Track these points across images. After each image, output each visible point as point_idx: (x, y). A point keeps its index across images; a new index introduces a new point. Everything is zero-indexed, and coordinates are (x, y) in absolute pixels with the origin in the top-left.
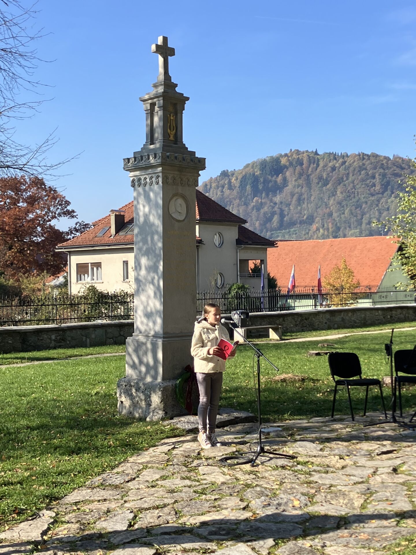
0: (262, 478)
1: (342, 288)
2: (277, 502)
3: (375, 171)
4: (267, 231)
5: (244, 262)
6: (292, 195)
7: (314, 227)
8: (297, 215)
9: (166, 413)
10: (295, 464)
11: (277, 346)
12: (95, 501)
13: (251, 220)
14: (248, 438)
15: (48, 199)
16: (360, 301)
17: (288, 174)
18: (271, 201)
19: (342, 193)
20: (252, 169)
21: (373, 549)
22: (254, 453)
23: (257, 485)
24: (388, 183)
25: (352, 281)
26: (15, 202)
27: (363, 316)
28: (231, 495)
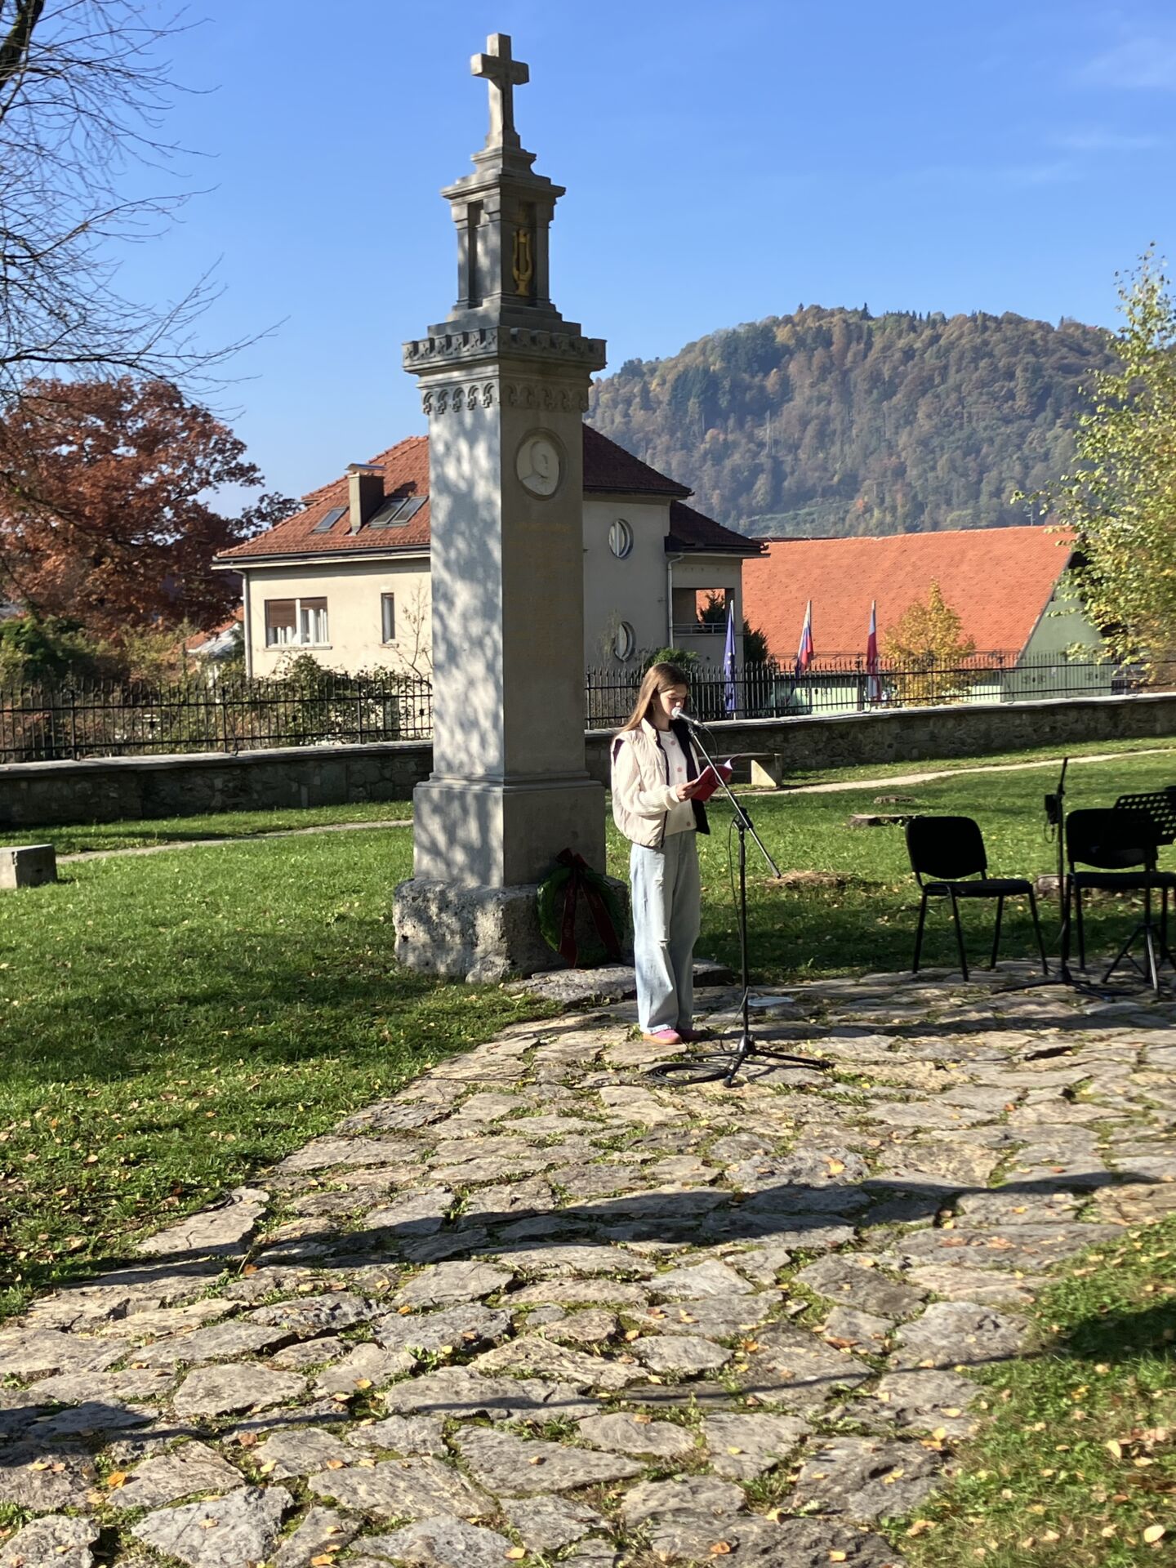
0: (753, 1112)
1: (932, 658)
2: (791, 1167)
3: (1013, 360)
4: (739, 517)
5: (684, 596)
6: (804, 422)
7: (859, 503)
8: (817, 474)
9: (513, 963)
10: (830, 1080)
11: (771, 804)
12: (360, 1166)
13: (701, 487)
14: (714, 1021)
15: (188, 437)
16: (974, 690)
17: (793, 368)
18: (751, 438)
19: (929, 416)
20: (701, 359)
21: (1021, 1271)
22: (731, 1054)
23: (740, 1130)
24: (1047, 390)
25: (955, 641)
26: (106, 443)
27: (983, 727)
28: (680, 1152)
